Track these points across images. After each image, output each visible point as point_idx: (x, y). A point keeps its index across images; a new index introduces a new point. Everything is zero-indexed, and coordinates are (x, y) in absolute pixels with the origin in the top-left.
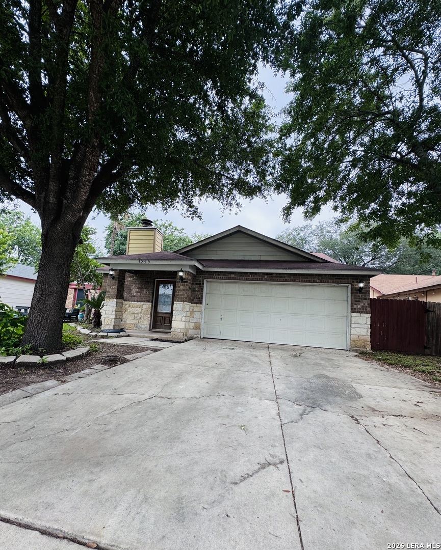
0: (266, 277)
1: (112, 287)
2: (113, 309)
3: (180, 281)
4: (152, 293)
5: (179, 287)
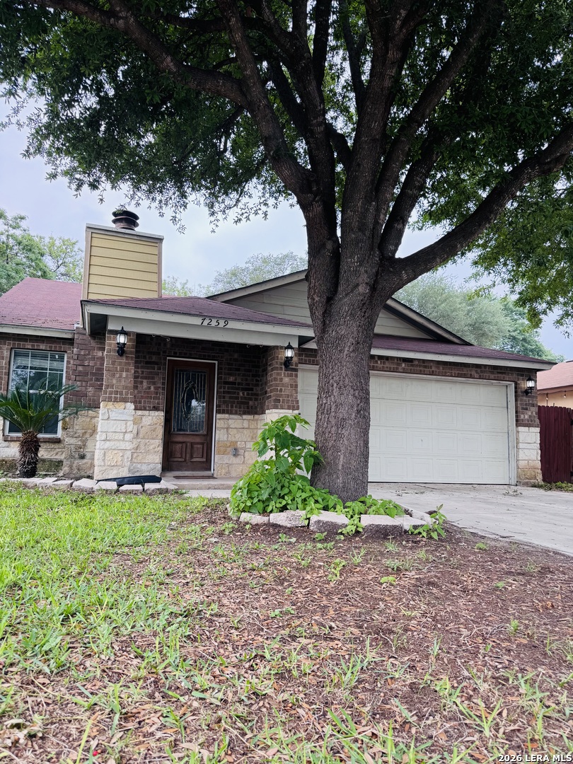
0: (403, 365)
1: (120, 375)
2: (126, 428)
3: (283, 367)
4: (163, 389)
5: (281, 380)
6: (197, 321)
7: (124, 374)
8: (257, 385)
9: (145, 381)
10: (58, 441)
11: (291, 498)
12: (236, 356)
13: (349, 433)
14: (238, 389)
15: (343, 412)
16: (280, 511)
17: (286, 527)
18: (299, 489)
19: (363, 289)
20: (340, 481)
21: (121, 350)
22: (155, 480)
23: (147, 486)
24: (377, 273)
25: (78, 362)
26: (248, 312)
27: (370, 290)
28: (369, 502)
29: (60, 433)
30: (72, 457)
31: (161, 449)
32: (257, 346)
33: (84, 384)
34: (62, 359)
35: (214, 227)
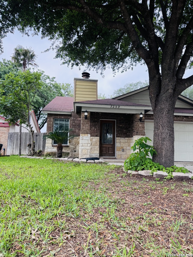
0: (185, 119)
1: (86, 125)
2: (88, 142)
3: (139, 121)
4: (99, 129)
5: (139, 125)
6: (109, 107)
7: (87, 125)
8: (130, 127)
9: (93, 127)
10: (68, 147)
11: (146, 166)
12: (122, 118)
13: (167, 143)
14: (123, 129)
15: (164, 136)
16: (142, 170)
17: (144, 176)
18: (148, 163)
19: (170, 91)
20: (163, 160)
21: (86, 117)
22: (98, 159)
23: (96, 161)
24: (176, 85)
25: (73, 122)
26: (126, 103)
27: (173, 91)
28: (175, 168)
29: (68, 144)
30: (72, 151)
31: (99, 149)
32: (130, 114)
33: (75, 128)
34: (68, 121)
35: (114, 75)
